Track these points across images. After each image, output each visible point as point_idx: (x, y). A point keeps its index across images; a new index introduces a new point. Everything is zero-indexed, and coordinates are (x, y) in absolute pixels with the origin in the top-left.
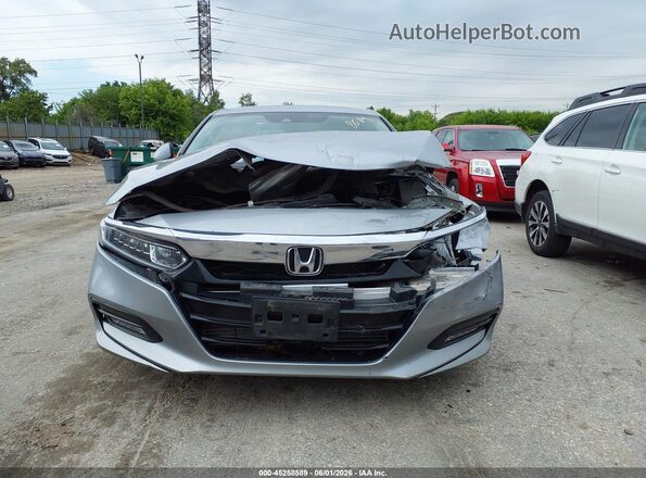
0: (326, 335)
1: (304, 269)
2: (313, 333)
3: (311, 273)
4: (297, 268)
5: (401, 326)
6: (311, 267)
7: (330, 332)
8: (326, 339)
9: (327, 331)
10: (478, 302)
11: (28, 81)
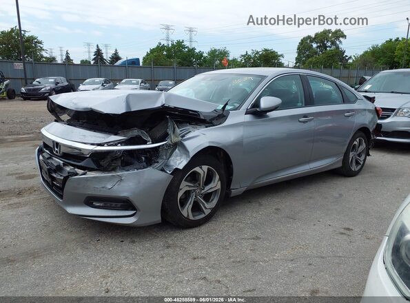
3: (59, 154)
4: (55, 151)
10: (104, 189)
11: (340, 42)
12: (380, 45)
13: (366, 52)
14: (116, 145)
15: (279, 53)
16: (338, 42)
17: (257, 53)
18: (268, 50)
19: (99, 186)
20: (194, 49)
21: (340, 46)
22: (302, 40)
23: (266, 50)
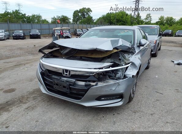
0: (67, 91)
1: (66, 75)
2: (64, 90)
3: (68, 76)
4: (65, 74)
5: (84, 93)
6: (68, 75)
7: (68, 91)
8: (67, 92)
9: (67, 90)
10: (111, 91)
11: (90, 13)
12: (105, 15)
13: (100, 18)
14: (109, 67)
15: (69, 18)
16: (89, 13)
17: (59, 17)
18: (64, 16)
19: (108, 89)
20: (25, 14)
21: (90, 15)
22: (74, 12)
23: (63, 16)
